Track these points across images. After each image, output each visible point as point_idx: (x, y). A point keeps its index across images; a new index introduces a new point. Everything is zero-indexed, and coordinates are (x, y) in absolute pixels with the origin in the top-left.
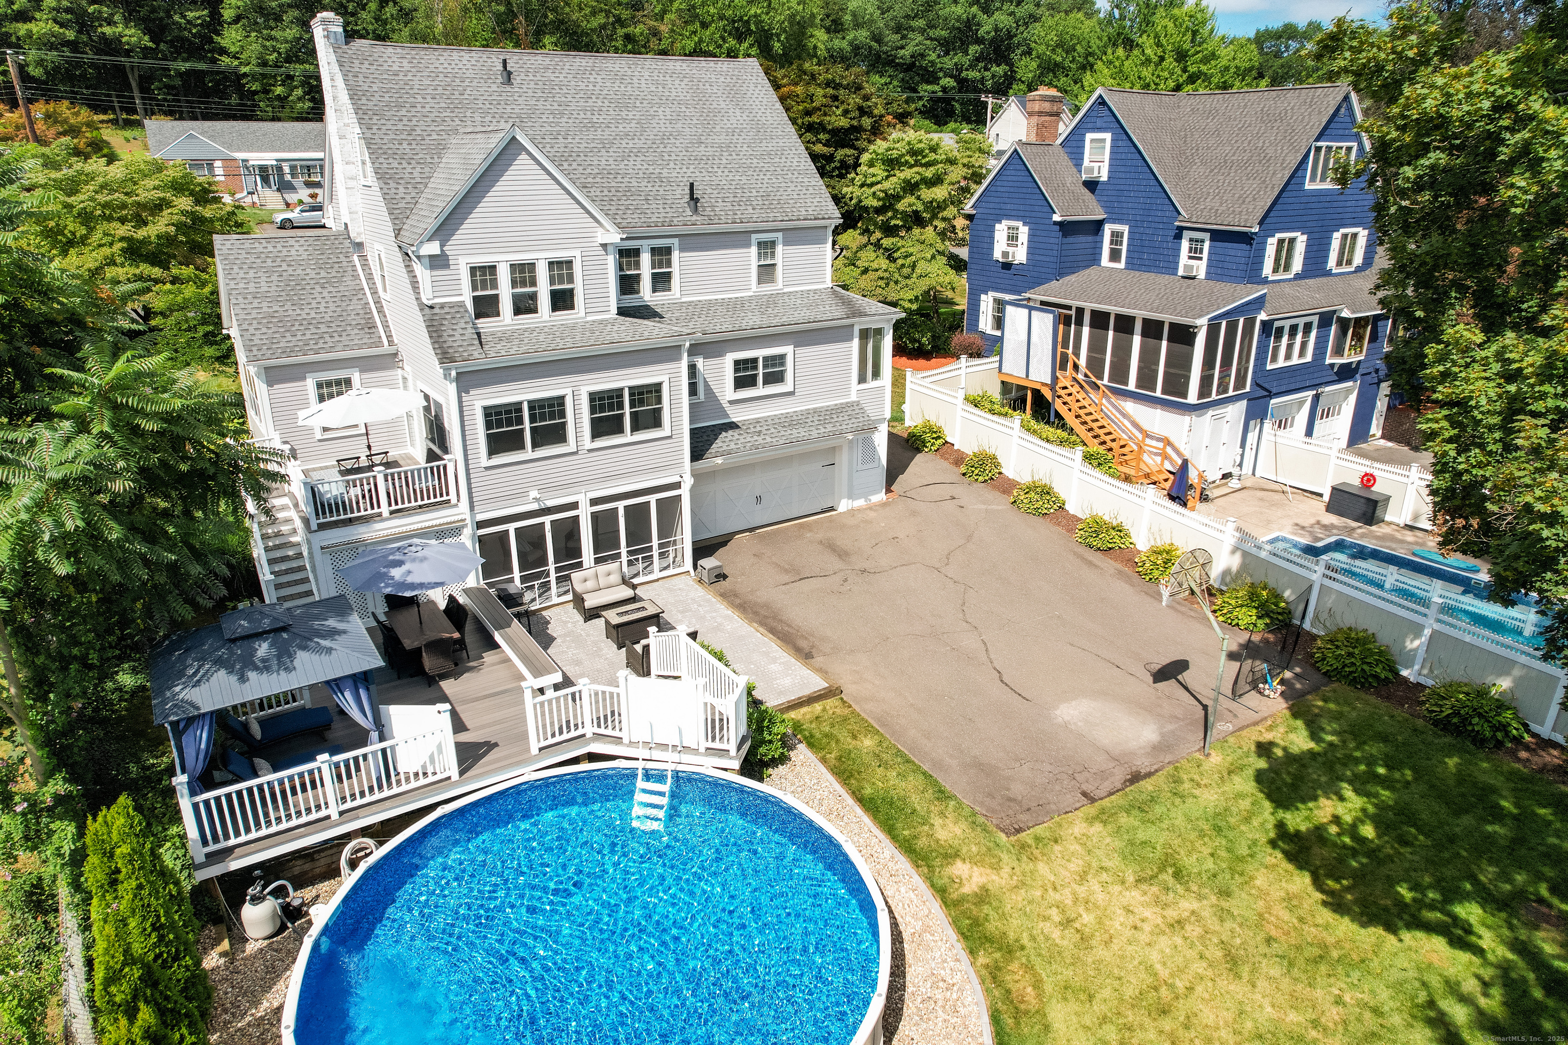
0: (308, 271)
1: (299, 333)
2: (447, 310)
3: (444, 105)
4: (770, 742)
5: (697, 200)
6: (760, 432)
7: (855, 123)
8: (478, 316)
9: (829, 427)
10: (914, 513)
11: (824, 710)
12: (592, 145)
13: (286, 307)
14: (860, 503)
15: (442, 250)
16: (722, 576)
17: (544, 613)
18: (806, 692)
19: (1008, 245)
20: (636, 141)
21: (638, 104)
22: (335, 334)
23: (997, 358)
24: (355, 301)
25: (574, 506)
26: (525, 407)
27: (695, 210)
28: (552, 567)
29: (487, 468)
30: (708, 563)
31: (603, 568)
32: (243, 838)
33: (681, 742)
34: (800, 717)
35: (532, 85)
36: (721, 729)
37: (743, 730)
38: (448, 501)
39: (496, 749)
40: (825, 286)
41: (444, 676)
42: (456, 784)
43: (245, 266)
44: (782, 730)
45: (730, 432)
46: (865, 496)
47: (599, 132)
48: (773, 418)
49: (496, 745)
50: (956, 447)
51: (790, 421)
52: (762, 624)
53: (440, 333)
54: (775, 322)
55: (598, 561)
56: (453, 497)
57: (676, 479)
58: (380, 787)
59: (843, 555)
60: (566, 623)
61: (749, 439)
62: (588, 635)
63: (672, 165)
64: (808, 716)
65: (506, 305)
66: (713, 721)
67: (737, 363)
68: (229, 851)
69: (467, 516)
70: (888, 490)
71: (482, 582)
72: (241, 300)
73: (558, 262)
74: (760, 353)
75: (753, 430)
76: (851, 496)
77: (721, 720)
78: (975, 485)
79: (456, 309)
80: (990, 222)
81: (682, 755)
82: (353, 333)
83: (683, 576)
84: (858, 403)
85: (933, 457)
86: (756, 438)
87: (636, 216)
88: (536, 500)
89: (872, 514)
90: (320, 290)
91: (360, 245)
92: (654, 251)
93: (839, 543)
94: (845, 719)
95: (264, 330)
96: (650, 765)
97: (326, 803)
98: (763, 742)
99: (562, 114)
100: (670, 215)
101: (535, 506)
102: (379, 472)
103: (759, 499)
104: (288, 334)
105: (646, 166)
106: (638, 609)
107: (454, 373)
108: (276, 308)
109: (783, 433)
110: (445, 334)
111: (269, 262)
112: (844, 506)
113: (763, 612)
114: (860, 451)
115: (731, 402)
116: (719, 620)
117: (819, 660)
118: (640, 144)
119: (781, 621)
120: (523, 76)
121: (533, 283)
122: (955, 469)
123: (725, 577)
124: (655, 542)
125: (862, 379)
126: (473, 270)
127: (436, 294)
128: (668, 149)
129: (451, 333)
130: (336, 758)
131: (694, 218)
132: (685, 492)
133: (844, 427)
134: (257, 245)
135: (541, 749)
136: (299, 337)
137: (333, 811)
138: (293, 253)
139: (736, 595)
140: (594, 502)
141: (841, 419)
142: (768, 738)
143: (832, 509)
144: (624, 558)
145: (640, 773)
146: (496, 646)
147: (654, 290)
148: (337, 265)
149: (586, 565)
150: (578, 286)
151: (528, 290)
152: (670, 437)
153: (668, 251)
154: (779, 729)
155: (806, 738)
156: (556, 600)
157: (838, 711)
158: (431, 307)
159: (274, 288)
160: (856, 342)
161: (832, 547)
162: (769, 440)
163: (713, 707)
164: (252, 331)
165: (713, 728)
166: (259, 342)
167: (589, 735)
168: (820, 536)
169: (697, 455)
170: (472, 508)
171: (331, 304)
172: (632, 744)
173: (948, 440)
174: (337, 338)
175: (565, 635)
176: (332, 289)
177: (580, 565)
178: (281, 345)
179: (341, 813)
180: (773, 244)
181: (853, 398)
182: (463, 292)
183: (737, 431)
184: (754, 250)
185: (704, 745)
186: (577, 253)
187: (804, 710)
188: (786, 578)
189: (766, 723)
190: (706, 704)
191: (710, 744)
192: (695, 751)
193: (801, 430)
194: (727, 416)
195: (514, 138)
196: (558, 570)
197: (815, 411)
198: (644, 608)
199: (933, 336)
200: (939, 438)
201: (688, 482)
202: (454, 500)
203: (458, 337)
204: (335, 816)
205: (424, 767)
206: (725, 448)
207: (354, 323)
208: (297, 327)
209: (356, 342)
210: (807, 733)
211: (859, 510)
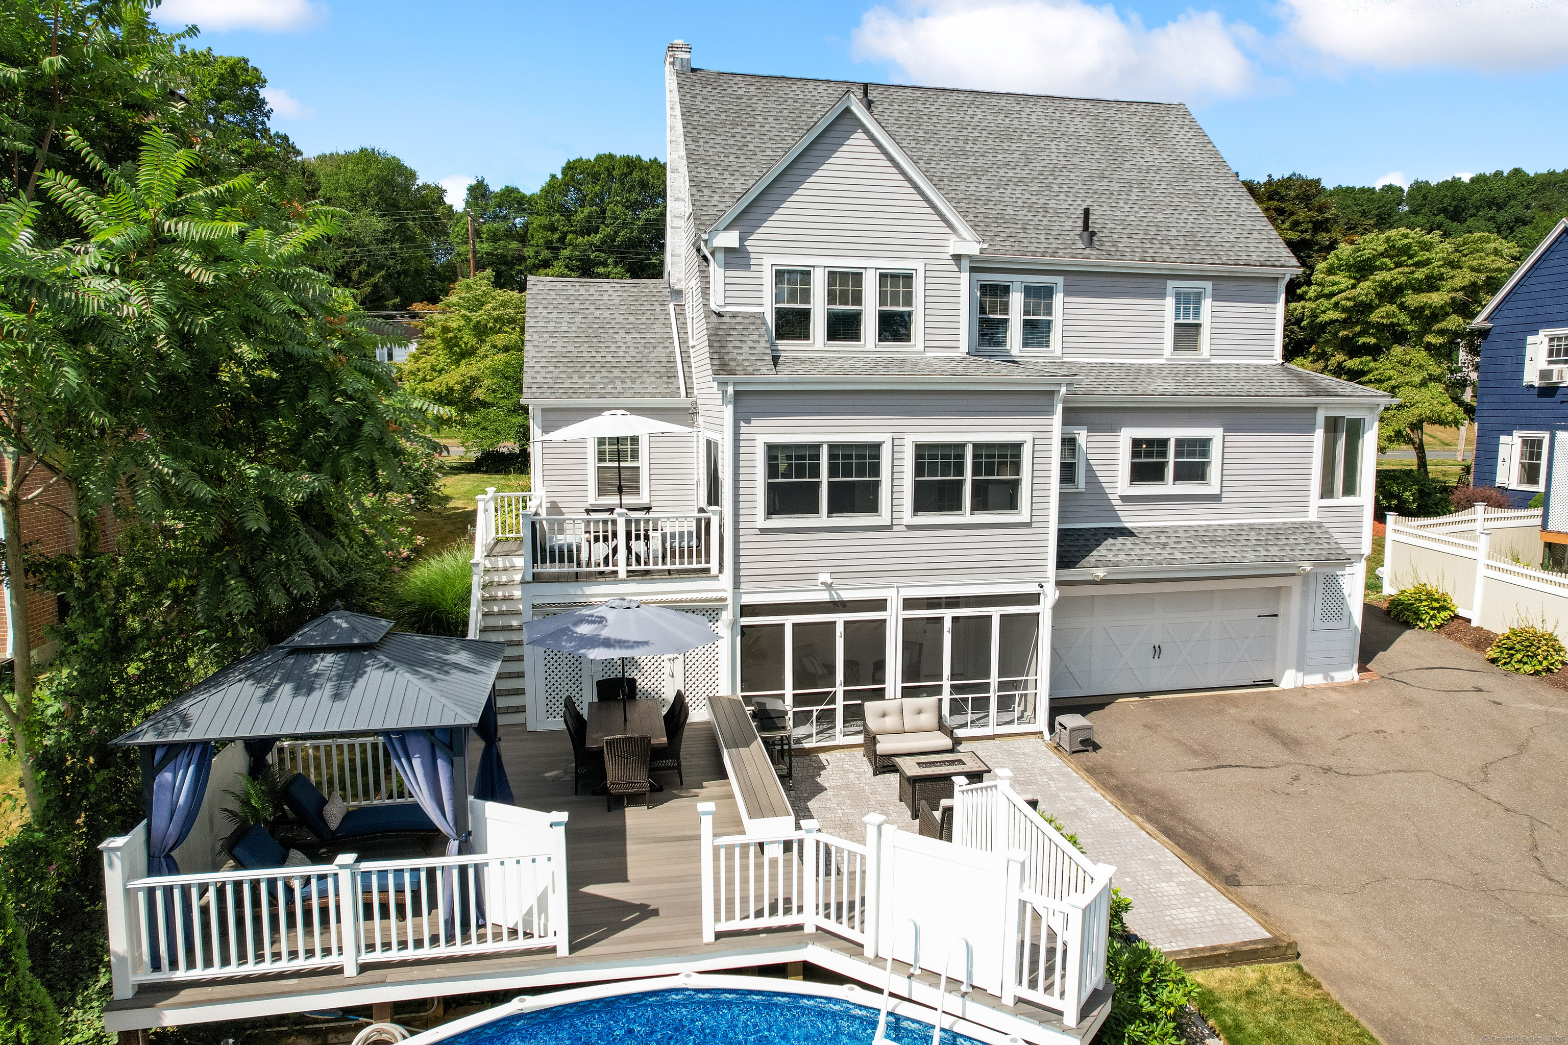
0: (616, 315)
1: (588, 375)
2: (739, 320)
3: (787, 126)
4: (1152, 1017)
5: (1093, 234)
6: (1165, 545)
7: (1307, 236)
8: (780, 335)
9: (1274, 551)
10: (1410, 702)
11: (1264, 980)
12: (960, 171)
13: (582, 349)
14: (1316, 680)
15: (742, 244)
16: (1089, 744)
17: (822, 756)
18: (1228, 939)
19: (1550, 362)
20: (1018, 171)
21: (1025, 136)
22: (628, 380)
23: (1539, 511)
24: (659, 349)
25: (880, 605)
26: (825, 452)
27: (1090, 243)
28: (839, 689)
29: (764, 531)
30: (1072, 721)
31: (911, 703)
32: (199, 973)
33: (970, 975)
34: (1213, 984)
35: (896, 113)
36: (1050, 970)
37: (1096, 977)
38: (707, 570)
39: (652, 920)
40: (1274, 362)
41: (636, 799)
42: (561, 966)
43: (551, 306)
44: (1178, 997)
45: (1121, 540)
46: (1325, 670)
47: (972, 159)
48: (1186, 529)
49: (655, 913)
50: (1474, 624)
51: (1213, 536)
52: (1149, 819)
53: (724, 344)
54: (1196, 391)
55: (907, 692)
56: (714, 566)
57: (1033, 588)
58: (450, 939)
59: (1290, 742)
60: (847, 772)
61: (1147, 551)
62: (874, 793)
63: (1062, 196)
64: (1230, 987)
65: (818, 325)
66: (1035, 948)
67: (1137, 443)
68: (175, 988)
69: (729, 595)
70: (1362, 668)
71: (739, 694)
72: (536, 337)
73: (893, 276)
74: (1172, 433)
75: (1154, 540)
76: (1301, 667)
77: (1051, 952)
78: (1517, 677)
79: (752, 320)
80: (1516, 336)
81: (969, 1004)
82: (648, 380)
83: (1032, 739)
84: (1320, 525)
85: (1435, 636)
86: (1158, 551)
87: (1007, 243)
88: (829, 587)
89: (1336, 697)
90: (624, 335)
91: (678, 293)
92: (1030, 291)
93: (1282, 727)
94: (1309, 1009)
95: (551, 369)
96: (904, 1009)
97: (340, 949)
98: (1136, 1014)
99: (928, 141)
100: (1054, 246)
101: (824, 596)
102: (620, 515)
103: (1157, 651)
104: (575, 376)
105: (1027, 196)
106: (952, 762)
107: (730, 390)
108: (569, 349)
109: (1200, 549)
110: (730, 345)
111: (577, 305)
112: (1289, 680)
113: (1153, 802)
114: (1319, 601)
115: (1125, 499)
116: (1080, 803)
117: (1250, 891)
118: (1024, 174)
119: (1184, 820)
120: (886, 105)
121: (858, 300)
122: (1478, 654)
123: (1096, 747)
124: (994, 679)
125: (1327, 491)
126: (780, 274)
127: (728, 300)
128: (1059, 181)
129: (739, 344)
130: (365, 866)
131: (1088, 251)
132: (1045, 610)
133: (1298, 552)
134: (569, 287)
135: (719, 935)
136: (586, 380)
137: (349, 963)
138: (605, 297)
139: (1111, 773)
140: (909, 603)
141: (1292, 541)
142: (1147, 1007)
143: (1270, 683)
144: (946, 696)
145: (882, 1019)
146: (723, 775)
147: (1026, 344)
148: (649, 312)
149: (889, 694)
150: (918, 309)
151: (850, 308)
152: (1028, 525)
153: (1048, 293)
154: (1169, 994)
155: (1225, 1028)
156: (840, 740)
157: (1293, 989)
158: (719, 315)
159: (574, 329)
160: (1319, 435)
161: (1272, 732)
162: (1178, 555)
163: (1037, 916)
164: (538, 369)
165: (1034, 963)
166: (541, 380)
167: (809, 929)
168: (1252, 714)
169: (1065, 560)
170: (737, 584)
171: (632, 349)
172: (878, 961)
173: (1462, 612)
174: (629, 385)
175: (841, 788)
176: (637, 335)
177: (879, 694)
178: (565, 385)
179: (364, 968)
180: (1198, 297)
181: (1312, 516)
182: (764, 301)
183: (1131, 539)
184: (1170, 302)
185: (1011, 991)
186: (919, 265)
187: (1223, 972)
188: (1195, 762)
189: (1145, 977)
190: (1023, 904)
191: (1025, 992)
192: (994, 1001)
193: (1229, 549)
194: (1117, 518)
195: (847, 111)
196: (848, 695)
197: (1252, 527)
198: (960, 762)
199: (1420, 491)
200: (1443, 608)
201: (1050, 595)
202: (714, 570)
203: (745, 349)
204: (351, 971)
205: (527, 919)
206: (1110, 558)
207: (653, 370)
208: (587, 369)
209: (650, 390)
210: (1228, 1020)
211: (1314, 689)
